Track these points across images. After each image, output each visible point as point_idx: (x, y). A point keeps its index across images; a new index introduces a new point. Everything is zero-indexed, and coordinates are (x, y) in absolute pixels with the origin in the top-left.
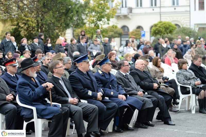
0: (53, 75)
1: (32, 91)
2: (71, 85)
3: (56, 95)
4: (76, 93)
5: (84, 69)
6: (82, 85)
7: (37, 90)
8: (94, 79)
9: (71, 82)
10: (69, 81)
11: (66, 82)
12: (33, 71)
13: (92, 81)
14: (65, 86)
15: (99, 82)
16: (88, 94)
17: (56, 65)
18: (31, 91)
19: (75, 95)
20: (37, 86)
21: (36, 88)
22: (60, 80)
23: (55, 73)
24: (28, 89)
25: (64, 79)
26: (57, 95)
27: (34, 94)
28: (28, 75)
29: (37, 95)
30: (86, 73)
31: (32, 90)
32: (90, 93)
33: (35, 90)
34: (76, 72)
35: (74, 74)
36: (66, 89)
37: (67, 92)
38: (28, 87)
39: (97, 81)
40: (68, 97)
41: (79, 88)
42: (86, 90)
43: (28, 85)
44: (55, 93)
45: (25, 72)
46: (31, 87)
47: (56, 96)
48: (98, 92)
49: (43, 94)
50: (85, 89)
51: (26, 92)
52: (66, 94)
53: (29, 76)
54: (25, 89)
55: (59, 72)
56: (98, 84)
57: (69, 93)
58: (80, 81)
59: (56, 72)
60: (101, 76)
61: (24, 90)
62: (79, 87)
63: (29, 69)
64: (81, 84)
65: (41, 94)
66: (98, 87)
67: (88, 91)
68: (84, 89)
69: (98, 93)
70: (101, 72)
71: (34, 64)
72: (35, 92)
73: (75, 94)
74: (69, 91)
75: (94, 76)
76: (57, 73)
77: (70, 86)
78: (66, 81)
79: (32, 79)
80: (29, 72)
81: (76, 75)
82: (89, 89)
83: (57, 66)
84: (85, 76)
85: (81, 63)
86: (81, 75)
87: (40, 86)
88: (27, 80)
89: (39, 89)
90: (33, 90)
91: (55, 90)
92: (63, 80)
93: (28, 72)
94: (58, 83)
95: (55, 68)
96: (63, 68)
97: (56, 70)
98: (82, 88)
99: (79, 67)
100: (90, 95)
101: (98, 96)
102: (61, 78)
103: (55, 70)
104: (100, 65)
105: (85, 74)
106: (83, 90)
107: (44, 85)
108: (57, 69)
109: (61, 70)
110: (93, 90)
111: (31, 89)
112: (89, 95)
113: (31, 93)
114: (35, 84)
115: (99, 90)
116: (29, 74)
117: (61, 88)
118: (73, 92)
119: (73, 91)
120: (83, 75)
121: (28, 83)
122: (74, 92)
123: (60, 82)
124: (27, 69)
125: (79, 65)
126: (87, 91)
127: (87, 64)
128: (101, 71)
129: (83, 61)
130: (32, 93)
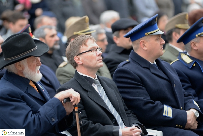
0: (76, 71)
1: (33, 113)
2: (121, 92)
3: (88, 120)
4: (134, 113)
5: (149, 52)
6: (147, 93)
7: (43, 109)
8: (175, 77)
9: (119, 87)
10: (114, 83)
11: (108, 89)
12: (34, 66)
13: (170, 81)
14: (107, 98)
15: (187, 85)
16: (164, 114)
17: (80, 47)
18: (31, 113)
19: (133, 118)
20: (43, 101)
21: (42, 105)
22: (95, 82)
23: (79, 66)
24: (23, 108)
25: (104, 81)
26: (90, 121)
27: (37, 122)
28: (20, 75)
29: (46, 122)
30: (155, 63)
31: (32, 110)
32: (168, 111)
33: (39, 110)
34: (131, 62)
35: (126, 67)
36: (111, 104)
37: (113, 111)
38: (23, 104)
39: (181, 81)
40: (116, 124)
41: (141, 100)
42: (157, 104)
43: (23, 99)
44: (86, 115)
45: (12, 68)
46: (29, 104)
47: (89, 123)
48: (186, 108)
49: (58, 119)
50: (155, 101)
51: (17, 116)
52: (112, 117)
53: (24, 77)
54: (16, 108)
55: (88, 62)
56: (185, 89)
57: (118, 114)
58: (142, 82)
59: (81, 63)
60: (191, 69)
61: (13, 111)
62: (141, 98)
63: (24, 63)
64: (145, 91)
65: (55, 120)
66: (185, 96)
67: (162, 106)
68: (153, 103)
69: (188, 112)
70: (188, 60)
71: (36, 48)
72: (40, 117)
73: (131, 115)
74: (118, 110)
75: (173, 71)
76: (82, 65)
77: (119, 95)
78: (109, 85)
79: (31, 84)
80: (23, 69)
81: (133, 68)
82: (166, 101)
83: (83, 49)
84: (153, 71)
85: (142, 39)
86: (144, 67)
87: (50, 101)
88: (19, 88)
89: (49, 108)
90: (35, 111)
91: (84, 109)
92: (101, 82)
93: (20, 69)
94: (89, 90)
95: (78, 53)
96: (98, 54)
97: (81, 57)
98: (148, 99)
99: (136, 49)
100: (167, 117)
101: (188, 118)
102: (96, 78)
103: (77, 58)
104: (185, 43)
105: (153, 66)
106: (151, 105)
107: (60, 96)
108: (82, 55)
109: (92, 58)
110: (175, 104)
111: (29, 109)
112: (165, 116)
113: (30, 119)
114: (39, 97)
115: (189, 105)
116: (22, 73)
117: (99, 103)
118: (126, 110)
119: (126, 108)
120: (149, 69)
121: (24, 93)
122: (128, 112)
123: (95, 87)
124: (18, 63)
125: (138, 44)
126: (160, 107)
127: (156, 40)
128: (188, 55)
129: (146, 34)
130: (33, 120)
